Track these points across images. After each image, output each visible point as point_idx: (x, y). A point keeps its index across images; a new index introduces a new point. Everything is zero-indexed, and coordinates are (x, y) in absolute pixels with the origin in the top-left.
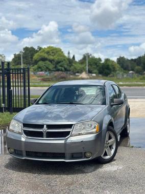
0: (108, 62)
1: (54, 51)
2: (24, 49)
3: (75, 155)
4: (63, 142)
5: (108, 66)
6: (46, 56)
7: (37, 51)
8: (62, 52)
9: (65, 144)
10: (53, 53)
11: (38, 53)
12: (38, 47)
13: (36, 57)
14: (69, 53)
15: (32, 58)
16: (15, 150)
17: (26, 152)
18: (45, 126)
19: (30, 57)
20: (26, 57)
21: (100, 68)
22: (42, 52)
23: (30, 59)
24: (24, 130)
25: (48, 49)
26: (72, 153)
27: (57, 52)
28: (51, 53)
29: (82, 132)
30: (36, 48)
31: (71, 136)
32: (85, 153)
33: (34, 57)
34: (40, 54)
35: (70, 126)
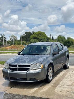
0: (69, 39)
1: (41, 34)
2: (26, 33)
3: (31, 79)
4: (25, 73)
5: (69, 41)
6: (37, 36)
7: (32, 34)
8: (45, 34)
9: (26, 74)
10: (40, 35)
11: (32, 35)
12: (33, 32)
13: (31, 37)
14: (50, 35)
15: (29, 38)
16: (6, 77)
17: (10, 77)
18: (18, 66)
19: (28, 37)
20: (26, 37)
21: (64, 42)
22: (35, 34)
23: (28, 38)
24: (9, 68)
25: (38, 33)
26: (30, 78)
27: (42, 34)
28: (39, 35)
29: (35, 68)
30: (32, 32)
31: (29, 70)
32: (36, 78)
33: (30, 37)
34: (34, 36)
35: (29, 66)
